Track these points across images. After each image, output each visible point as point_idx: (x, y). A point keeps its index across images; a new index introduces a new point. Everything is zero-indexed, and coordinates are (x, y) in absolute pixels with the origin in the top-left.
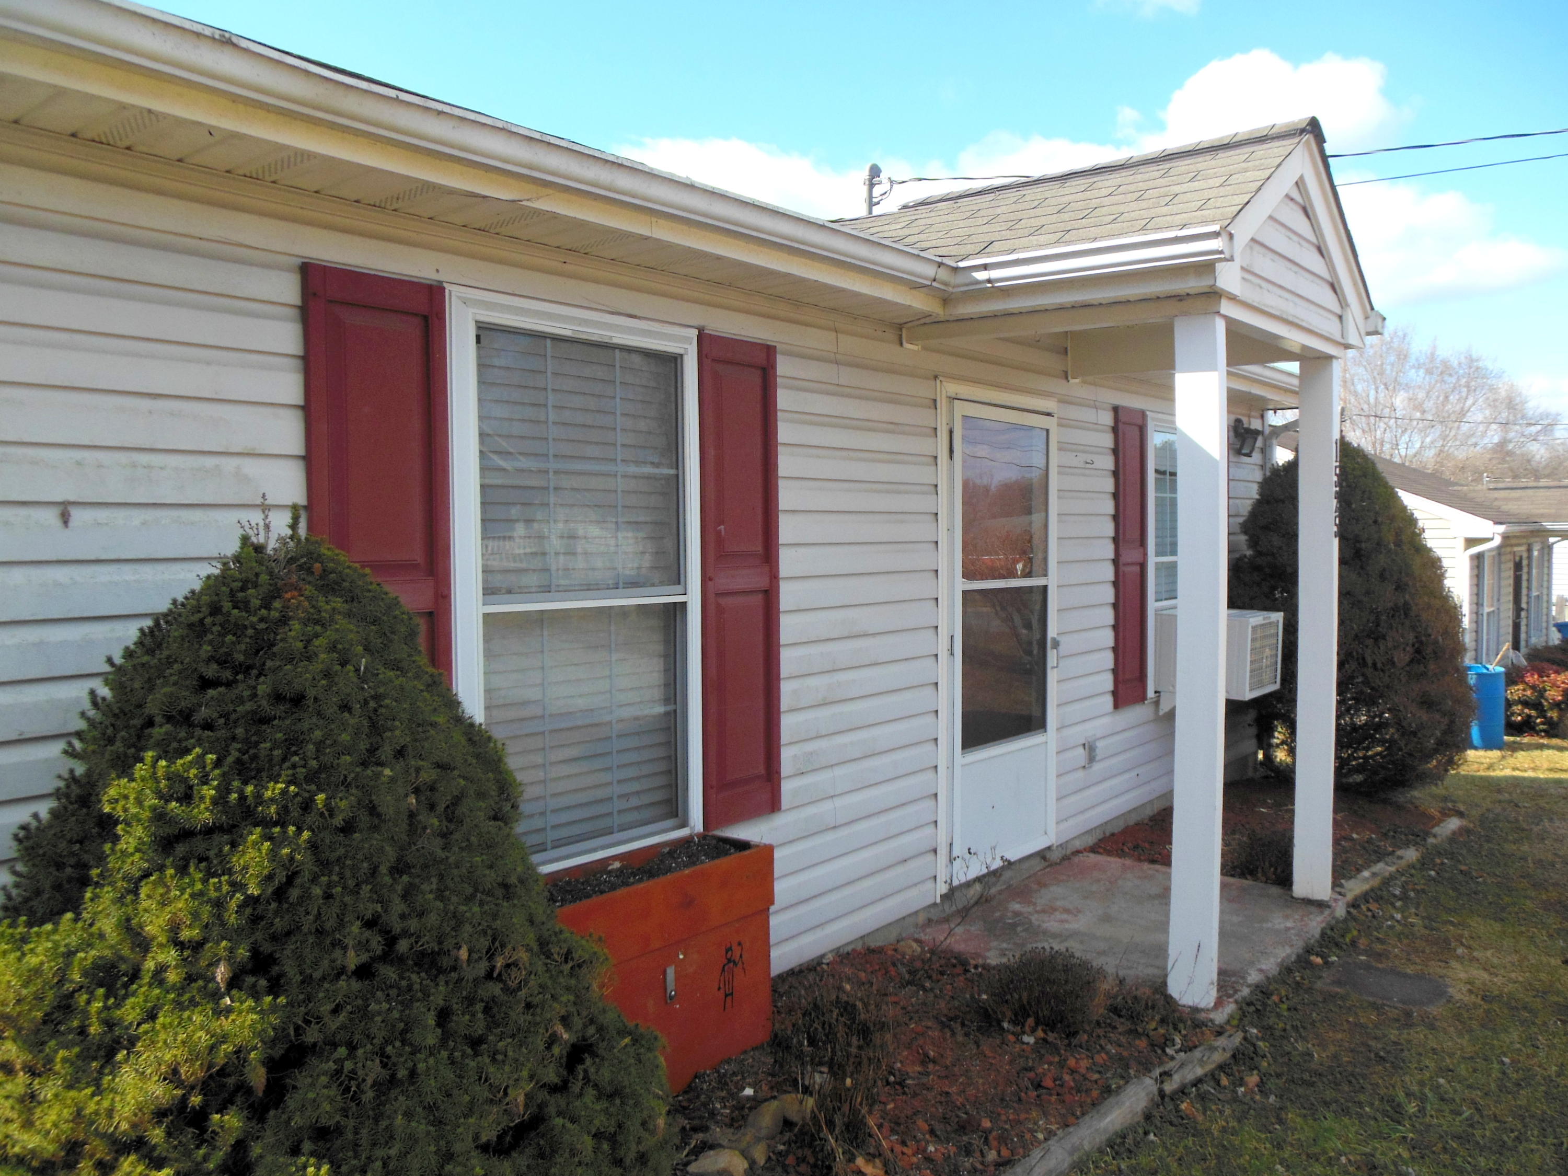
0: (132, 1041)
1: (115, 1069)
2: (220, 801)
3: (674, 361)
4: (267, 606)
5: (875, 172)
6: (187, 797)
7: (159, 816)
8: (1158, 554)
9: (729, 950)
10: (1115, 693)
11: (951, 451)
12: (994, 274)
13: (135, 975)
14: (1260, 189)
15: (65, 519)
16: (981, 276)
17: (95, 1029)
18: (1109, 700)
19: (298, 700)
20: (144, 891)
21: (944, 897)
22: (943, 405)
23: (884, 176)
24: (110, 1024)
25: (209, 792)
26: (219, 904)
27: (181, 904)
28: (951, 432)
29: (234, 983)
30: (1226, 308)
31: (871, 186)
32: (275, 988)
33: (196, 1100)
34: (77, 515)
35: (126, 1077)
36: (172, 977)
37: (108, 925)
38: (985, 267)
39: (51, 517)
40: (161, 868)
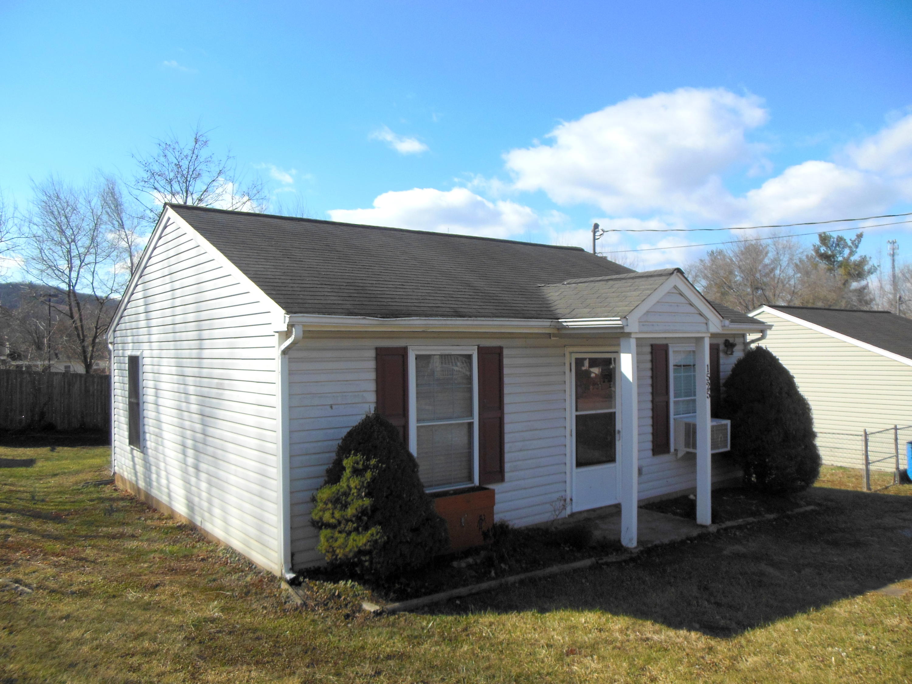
0: (350, 504)
1: (347, 508)
2: (363, 464)
3: (469, 357)
4: (371, 429)
5: (596, 226)
6: (358, 464)
7: (353, 467)
8: (675, 397)
9: (481, 516)
10: (653, 450)
11: (571, 370)
12: (568, 324)
13: (349, 494)
14: (644, 300)
15: (331, 407)
16: (565, 324)
17: (343, 502)
18: (650, 453)
19: (376, 447)
20: (351, 480)
21: (569, 516)
22: (567, 355)
23: (600, 228)
24: (346, 502)
25: (361, 463)
26: (363, 482)
27: (357, 482)
28: (571, 364)
29: (366, 496)
30: (633, 336)
31: (594, 233)
32: (372, 497)
33: (360, 515)
34: (334, 407)
35: (349, 510)
36: (355, 494)
37: (345, 485)
38: (566, 322)
39: (329, 407)
40: (353, 476)
